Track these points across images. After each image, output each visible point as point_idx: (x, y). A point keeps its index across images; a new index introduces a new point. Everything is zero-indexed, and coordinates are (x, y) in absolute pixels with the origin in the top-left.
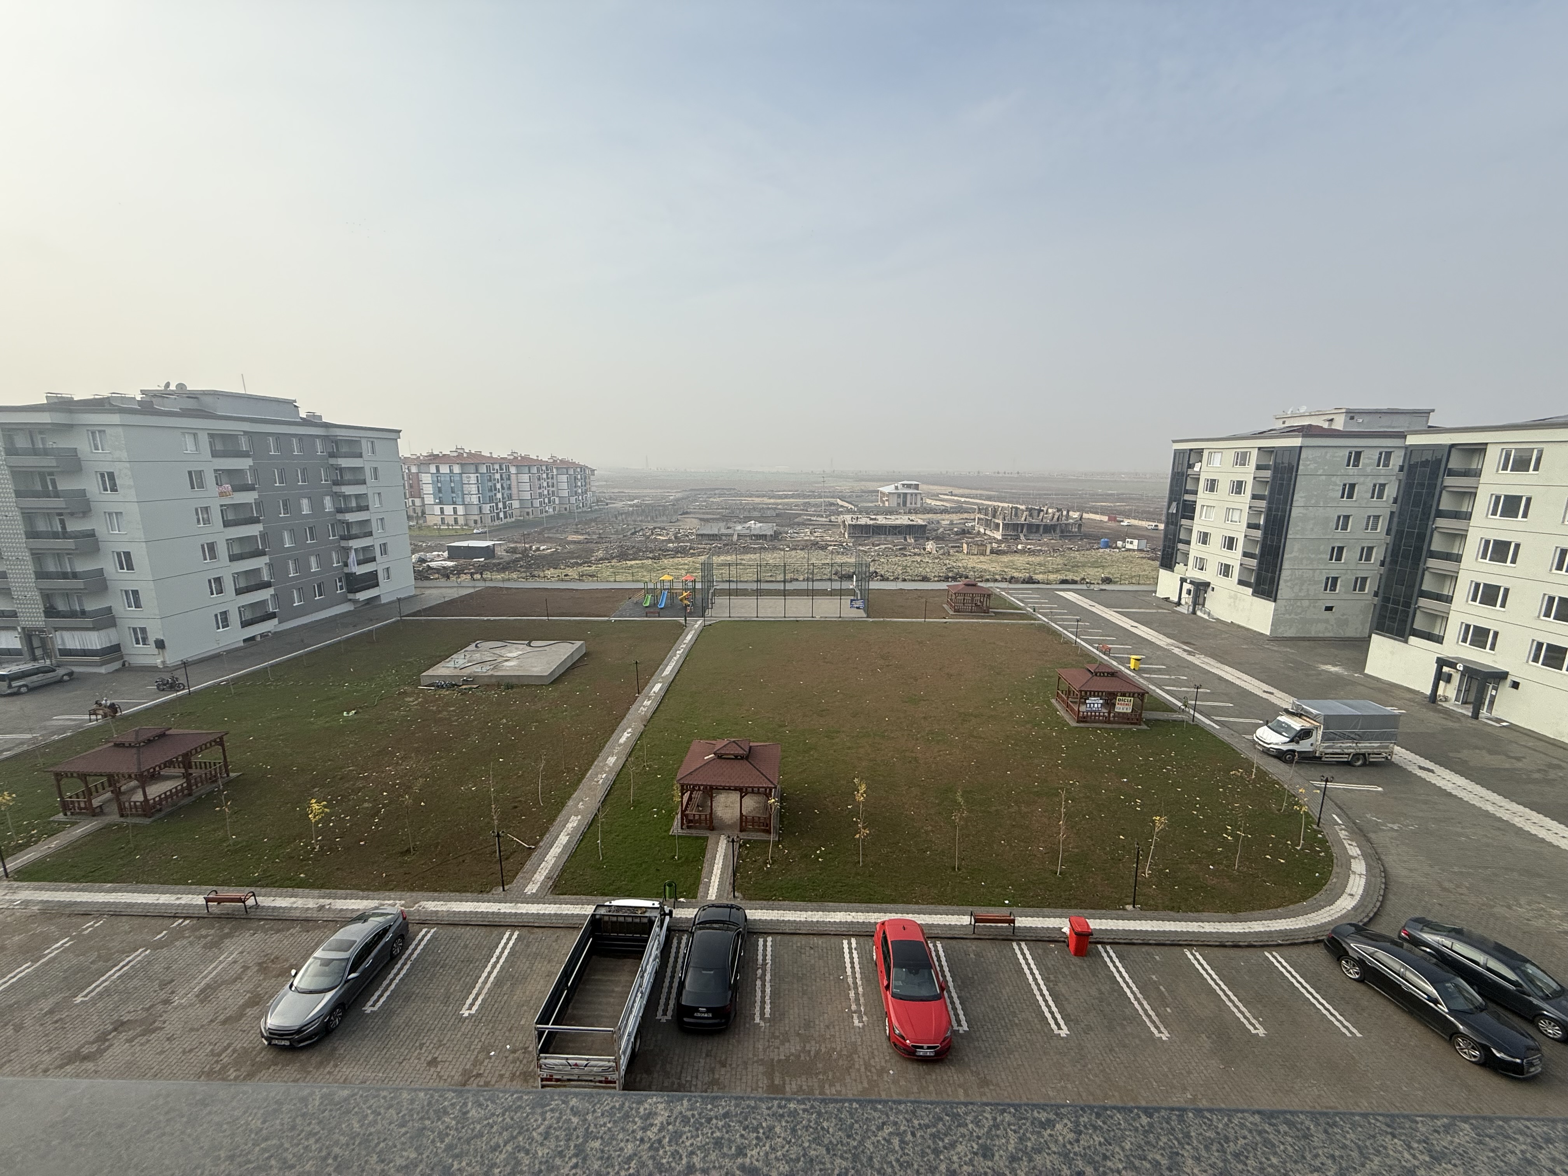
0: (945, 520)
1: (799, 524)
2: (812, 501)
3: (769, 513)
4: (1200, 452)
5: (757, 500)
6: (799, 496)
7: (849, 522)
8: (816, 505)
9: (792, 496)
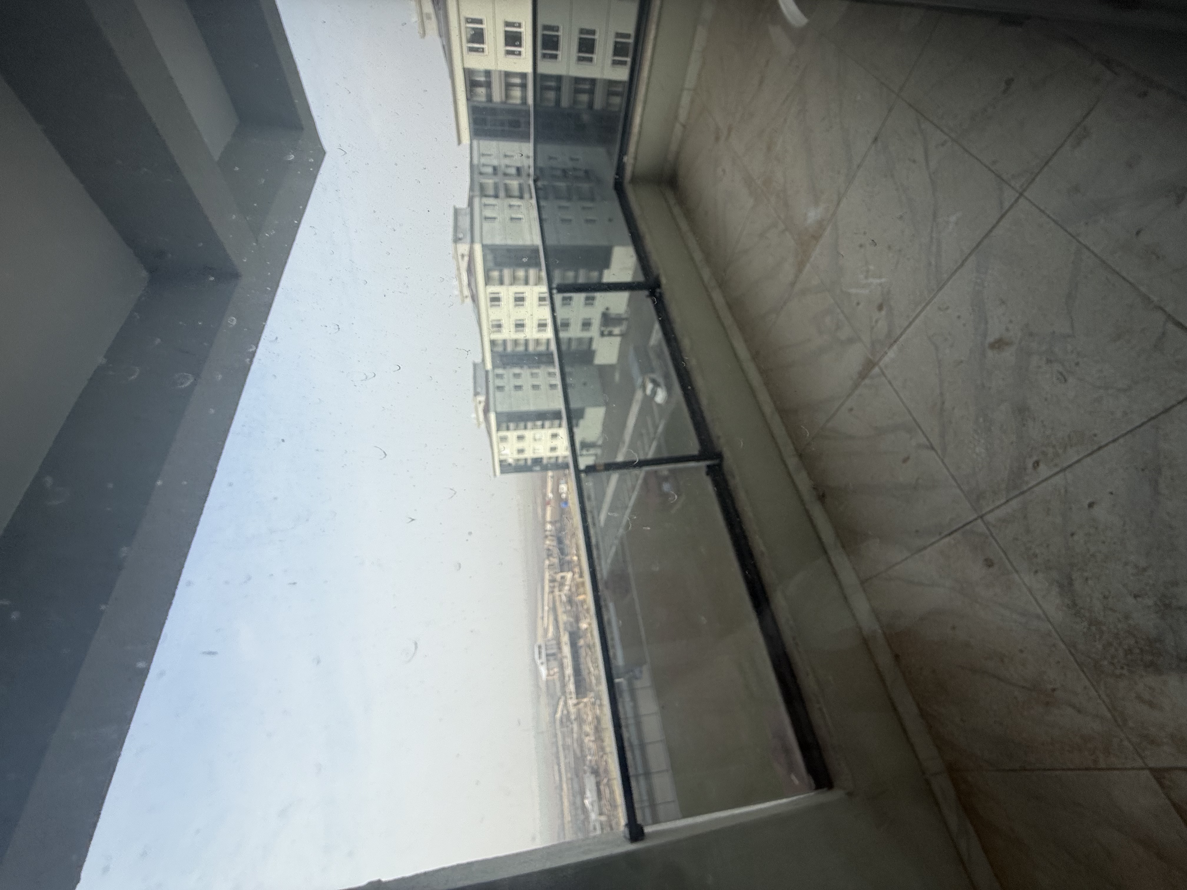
0: (563, 618)
1: (582, 751)
2: (560, 743)
3: (576, 786)
4: (501, 462)
5: (566, 803)
6: (558, 758)
7: (574, 701)
8: (564, 738)
9: (559, 765)
